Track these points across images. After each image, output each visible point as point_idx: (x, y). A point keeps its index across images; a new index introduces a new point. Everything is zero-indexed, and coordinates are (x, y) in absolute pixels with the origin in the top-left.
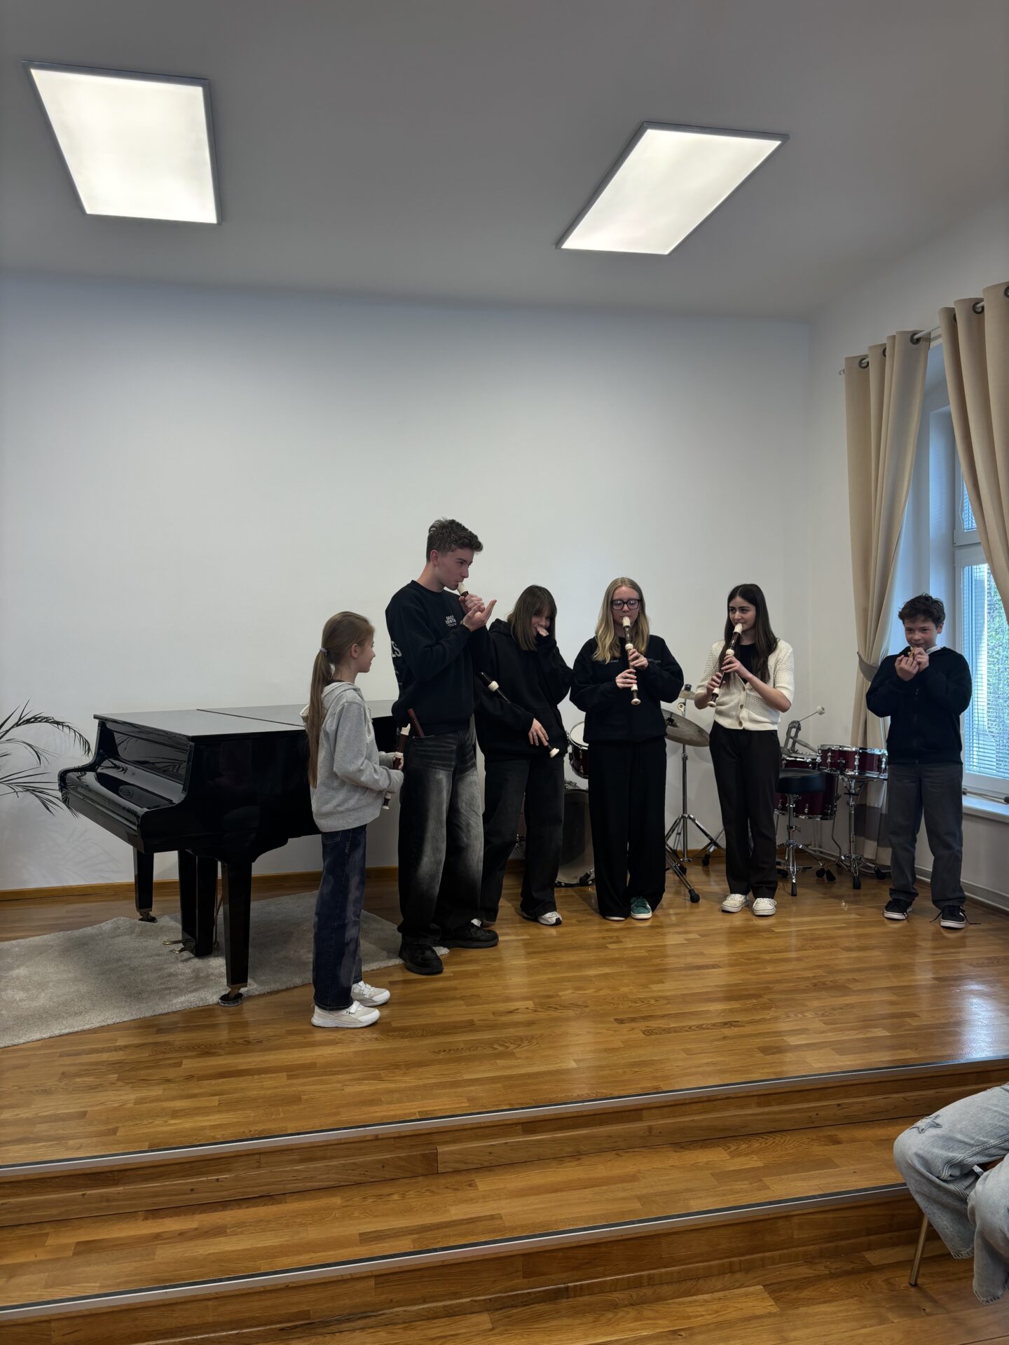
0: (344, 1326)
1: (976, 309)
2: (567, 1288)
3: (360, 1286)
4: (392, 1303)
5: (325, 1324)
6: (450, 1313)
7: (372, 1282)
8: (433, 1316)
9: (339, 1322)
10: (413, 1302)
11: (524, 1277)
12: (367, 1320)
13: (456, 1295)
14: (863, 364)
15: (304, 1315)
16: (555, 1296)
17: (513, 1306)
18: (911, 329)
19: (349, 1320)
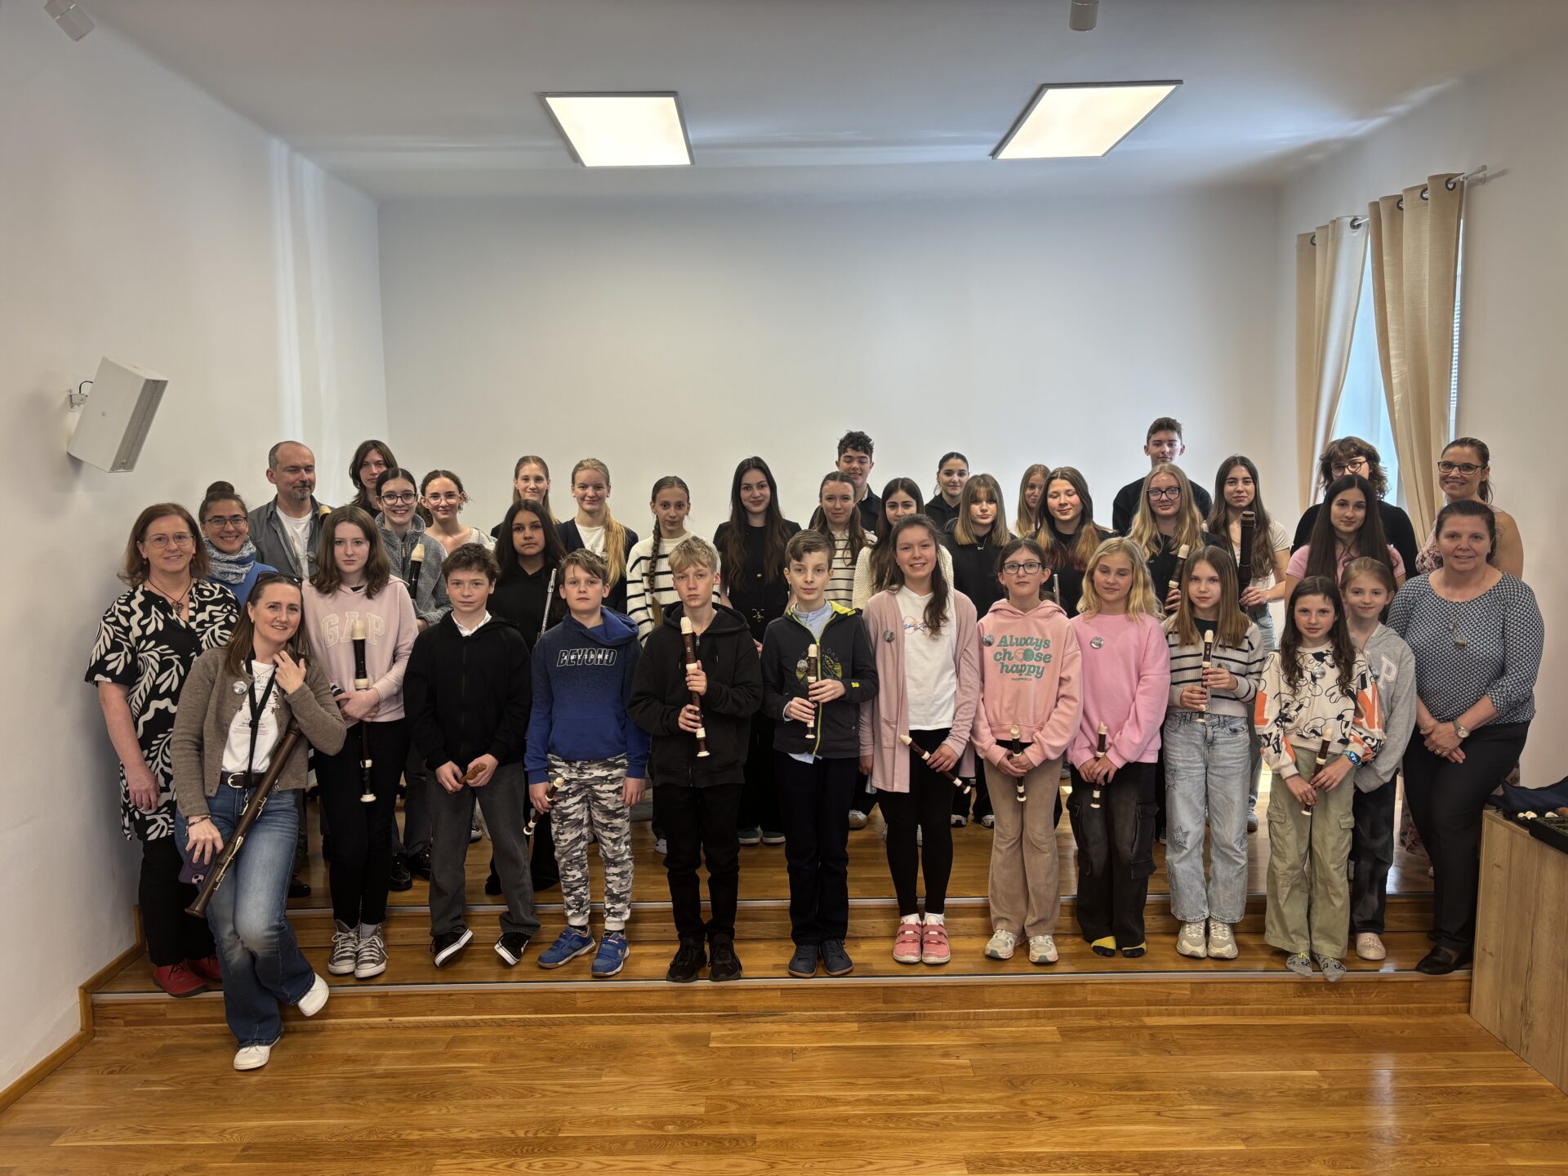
0: (760, 1019)
2: (914, 1014)
3: (770, 994)
4: (792, 1009)
5: (748, 1016)
6: (832, 1020)
7: (779, 993)
8: (819, 1020)
9: (757, 1016)
10: (806, 1009)
11: (884, 1003)
12: (775, 1017)
13: (836, 1009)
15: (734, 1008)
16: (906, 1018)
17: (875, 1021)
19: (762, 1016)
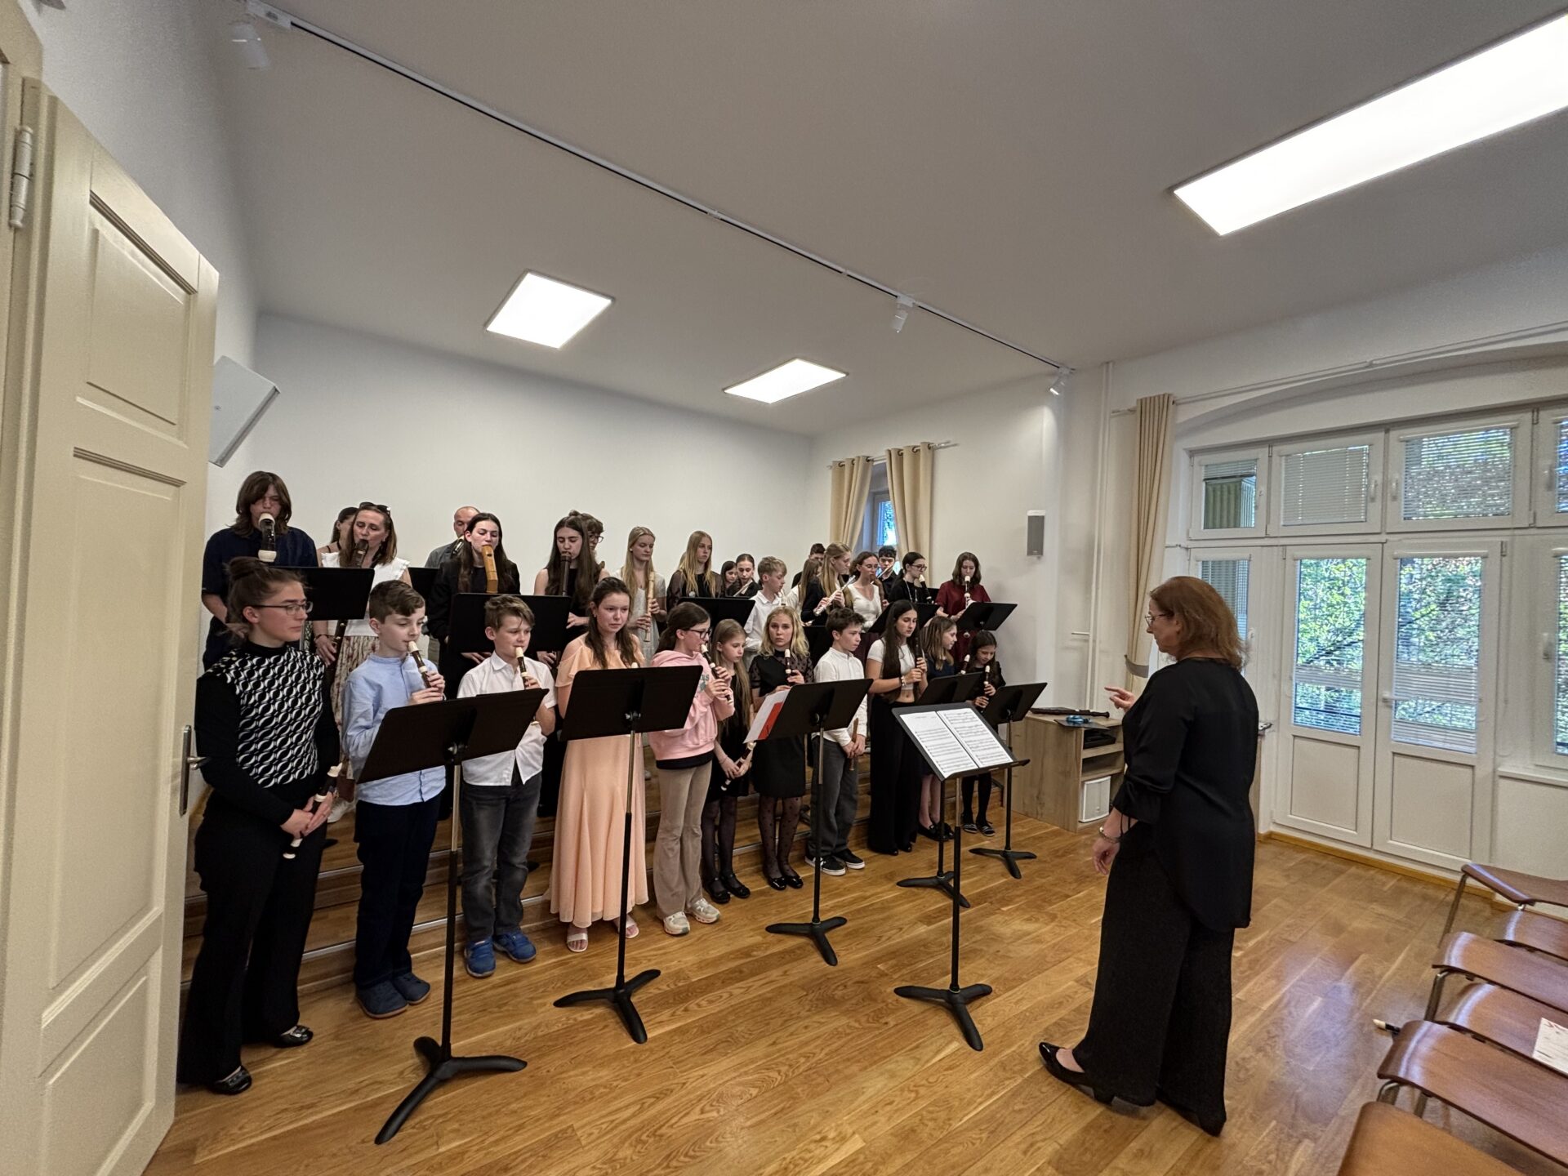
1: (900, 454)
14: (841, 465)
18: (866, 454)
